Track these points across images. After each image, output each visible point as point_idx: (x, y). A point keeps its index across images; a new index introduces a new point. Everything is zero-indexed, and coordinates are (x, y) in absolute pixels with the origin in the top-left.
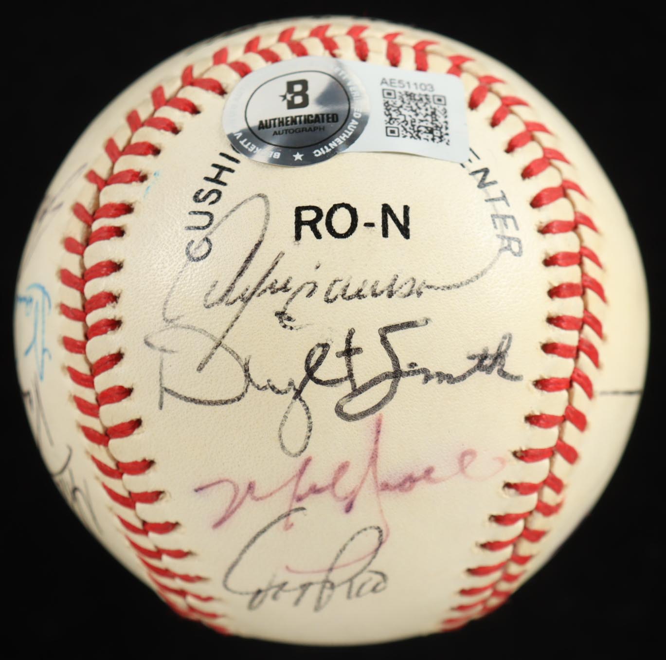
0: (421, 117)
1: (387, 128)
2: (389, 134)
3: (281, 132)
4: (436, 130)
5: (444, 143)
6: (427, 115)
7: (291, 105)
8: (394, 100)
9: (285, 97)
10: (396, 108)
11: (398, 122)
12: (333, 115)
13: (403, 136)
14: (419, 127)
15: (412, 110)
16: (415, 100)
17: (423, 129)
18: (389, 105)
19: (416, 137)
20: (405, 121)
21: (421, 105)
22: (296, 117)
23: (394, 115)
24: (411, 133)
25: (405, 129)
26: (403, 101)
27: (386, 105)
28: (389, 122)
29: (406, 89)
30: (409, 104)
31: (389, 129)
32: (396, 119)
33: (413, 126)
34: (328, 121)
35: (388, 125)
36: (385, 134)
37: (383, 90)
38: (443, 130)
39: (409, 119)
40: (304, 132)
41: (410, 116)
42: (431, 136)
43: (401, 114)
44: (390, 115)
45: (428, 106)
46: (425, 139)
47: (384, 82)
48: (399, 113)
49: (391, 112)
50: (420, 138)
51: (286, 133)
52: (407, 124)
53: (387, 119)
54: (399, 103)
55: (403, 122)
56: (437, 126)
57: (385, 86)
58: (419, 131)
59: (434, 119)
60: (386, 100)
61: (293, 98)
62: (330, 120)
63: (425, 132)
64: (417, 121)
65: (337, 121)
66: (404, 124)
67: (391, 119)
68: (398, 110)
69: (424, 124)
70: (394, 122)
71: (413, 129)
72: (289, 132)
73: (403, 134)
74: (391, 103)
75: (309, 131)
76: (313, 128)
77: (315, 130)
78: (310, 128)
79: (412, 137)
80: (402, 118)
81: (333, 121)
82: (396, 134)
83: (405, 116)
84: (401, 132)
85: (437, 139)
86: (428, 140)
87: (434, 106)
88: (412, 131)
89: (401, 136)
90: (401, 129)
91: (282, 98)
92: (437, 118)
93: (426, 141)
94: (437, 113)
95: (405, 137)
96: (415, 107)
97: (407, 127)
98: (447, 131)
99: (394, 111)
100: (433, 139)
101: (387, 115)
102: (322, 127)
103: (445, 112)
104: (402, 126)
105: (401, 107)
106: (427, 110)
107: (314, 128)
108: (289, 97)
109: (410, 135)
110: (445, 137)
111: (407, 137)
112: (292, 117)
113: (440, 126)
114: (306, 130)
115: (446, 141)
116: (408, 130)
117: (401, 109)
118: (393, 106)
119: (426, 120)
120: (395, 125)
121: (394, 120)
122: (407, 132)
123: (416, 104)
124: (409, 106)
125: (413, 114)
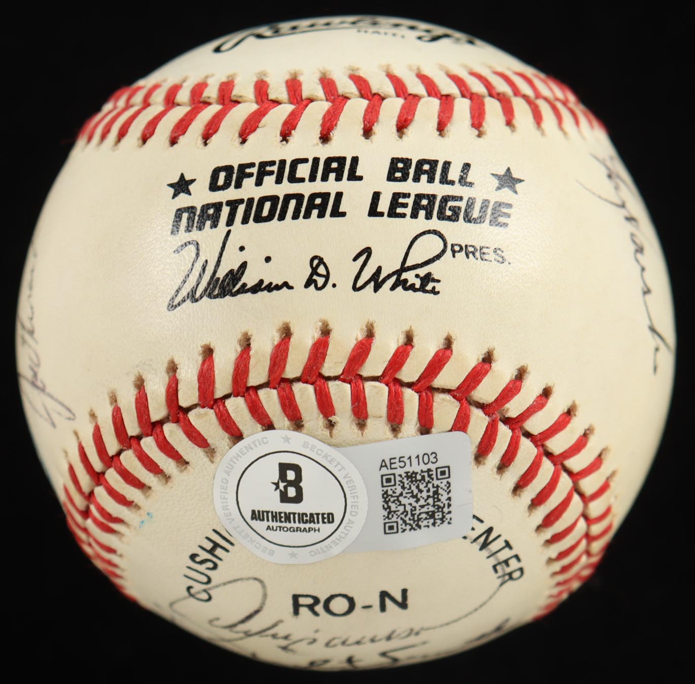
0: (422, 502)
1: (385, 524)
2: (387, 531)
3: (275, 528)
4: (438, 511)
5: (446, 523)
6: (429, 497)
7: (284, 498)
8: (393, 488)
9: (277, 485)
10: (396, 498)
11: (397, 515)
12: (329, 514)
13: (402, 530)
14: (420, 514)
15: (413, 496)
16: (416, 481)
17: (424, 516)
18: (388, 496)
19: (416, 528)
20: (405, 511)
21: (422, 487)
22: (290, 513)
23: (393, 507)
24: (410, 524)
25: (404, 522)
26: (403, 488)
27: (385, 496)
28: (388, 517)
29: (408, 468)
30: (410, 488)
31: (387, 525)
32: (395, 512)
33: (413, 515)
34: (324, 522)
35: (387, 520)
36: (383, 532)
37: (382, 476)
38: (446, 510)
39: (408, 508)
40: (299, 532)
41: (411, 504)
42: (432, 521)
43: (400, 505)
44: (389, 507)
45: (430, 485)
46: (425, 526)
47: (383, 465)
48: (398, 504)
49: (390, 504)
50: (420, 527)
51: (280, 530)
52: (406, 516)
53: (386, 513)
54: (399, 490)
55: (402, 514)
56: (439, 507)
57: (384, 471)
58: (419, 519)
59: (436, 500)
60: (385, 489)
61: (285, 487)
62: (326, 520)
63: (426, 519)
64: (418, 508)
65: (333, 521)
66: (403, 516)
67: (389, 513)
68: (398, 500)
69: (425, 510)
70: (393, 516)
71: (413, 519)
72: (283, 529)
73: (402, 528)
74: (390, 492)
75: (303, 531)
76: (307, 529)
77: (309, 531)
78: (305, 528)
79: (412, 528)
80: (401, 509)
81: (329, 522)
82: (395, 530)
83: (404, 505)
84: (400, 527)
85: (439, 522)
86: (428, 526)
87: (436, 482)
88: (412, 522)
89: (400, 530)
90: (400, 522)
91: (274, 487)
92: (440, 497)
93: (427, 528)
94: (440, 491)
95: (404, 531)
96: (416, 491)
97: (407, 519)
98: (451, 509)
99: (394, 502)
100: (434, 524)
101: (385, 509)
102: (317, 529)
103: (449, 486)
104: (401, 519)
105: (401, 494)
106: (428, 491)
107: (309, 528)
108: (282, 485)
109: (410, 527)
110: (448, 516)
111: (406, 531)
112: (285, 513)
113: (442, 505)
114: (300, 530)
115: (448, 520)
116: (408, 522)
117: (401, 499)
118: (392, 496)
119: (428, 504)
120: (394, 519)
121: (392, 513)
122: (406, 524)
123: (418, 487)
124: (410, 491)
125: (412, 501)
